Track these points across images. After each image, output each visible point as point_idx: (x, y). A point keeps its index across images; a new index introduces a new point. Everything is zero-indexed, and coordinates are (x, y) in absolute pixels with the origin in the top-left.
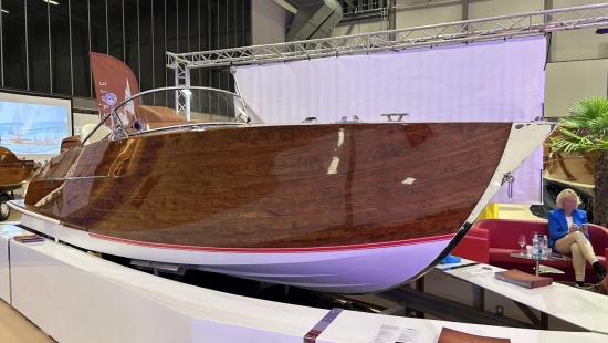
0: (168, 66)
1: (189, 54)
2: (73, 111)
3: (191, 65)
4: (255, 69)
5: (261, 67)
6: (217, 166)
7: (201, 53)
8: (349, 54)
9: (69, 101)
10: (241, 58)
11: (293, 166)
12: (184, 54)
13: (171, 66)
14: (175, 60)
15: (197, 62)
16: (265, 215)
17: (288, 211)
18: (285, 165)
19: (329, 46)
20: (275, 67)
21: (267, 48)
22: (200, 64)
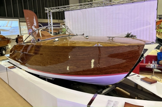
0: (45, 12)
1: (51, 8)
2: (20, 22)
3: (52, 11)
4: (70, 12)
5: (72, 11)
6: (61, 55)
7: (55, 7)
8: (98, 7)
9: (18, 19)
10: (66, 8)
11: (82, 56)
12: (50, 8)
13: (47, 12)
14: (47, 10)
15: (54, 10)
16: (75, 67)
17: (81, 67)
18: (80, 55)
19: (92, 4)
20: (76, 11)
21: (74, 5)
22: (54, 11)
